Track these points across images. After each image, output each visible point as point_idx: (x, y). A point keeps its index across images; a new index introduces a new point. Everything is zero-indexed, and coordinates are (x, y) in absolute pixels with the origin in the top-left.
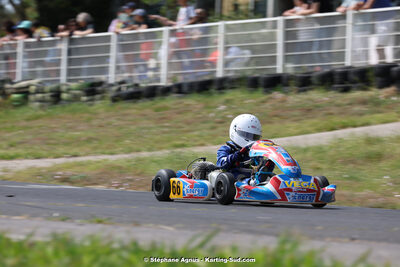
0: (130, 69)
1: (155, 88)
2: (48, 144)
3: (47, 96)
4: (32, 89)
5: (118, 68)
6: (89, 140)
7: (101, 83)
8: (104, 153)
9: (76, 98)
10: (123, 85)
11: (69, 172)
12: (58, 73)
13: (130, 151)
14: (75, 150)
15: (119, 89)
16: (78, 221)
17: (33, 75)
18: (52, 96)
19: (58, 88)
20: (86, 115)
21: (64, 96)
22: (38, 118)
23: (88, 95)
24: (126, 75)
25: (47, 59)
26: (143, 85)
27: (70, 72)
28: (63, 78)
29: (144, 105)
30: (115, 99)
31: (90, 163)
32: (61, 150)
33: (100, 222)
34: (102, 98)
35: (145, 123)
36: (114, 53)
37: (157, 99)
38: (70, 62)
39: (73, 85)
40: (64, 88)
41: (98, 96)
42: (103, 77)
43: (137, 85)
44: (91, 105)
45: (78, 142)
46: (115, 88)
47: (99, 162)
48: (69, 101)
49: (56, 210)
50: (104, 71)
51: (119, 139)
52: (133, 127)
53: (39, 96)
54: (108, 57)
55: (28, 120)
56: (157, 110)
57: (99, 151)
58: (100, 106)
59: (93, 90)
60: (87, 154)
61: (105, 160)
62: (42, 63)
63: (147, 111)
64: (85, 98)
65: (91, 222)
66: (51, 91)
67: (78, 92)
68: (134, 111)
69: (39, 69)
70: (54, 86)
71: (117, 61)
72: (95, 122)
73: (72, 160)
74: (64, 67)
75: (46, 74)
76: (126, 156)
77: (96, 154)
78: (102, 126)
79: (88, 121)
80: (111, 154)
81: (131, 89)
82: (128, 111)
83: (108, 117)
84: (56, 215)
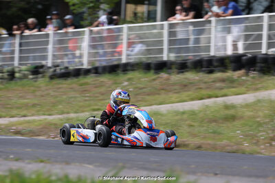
6: (34, 105)
7: (42, 66)
8: (44, 115)
9: (25, 77)
11: (20, 127)
13: (63, 113)
15: (55, 71)
16: (27, 161)
18: (8, 75)
19: (13, 69)
20: (32, 88)
21: (17, 75)
23: (33, 75)
26: (71, 68)
27: (21, 59)
28: (16, 63)
29: (72, 82)
31: (34, 121)
32: (15, 112)
33: (42, 162)
34: (43, 77)
38: (21, 51)
39: (23, 68)
40: (17, 70)
41: (40, 75)
42: (44, 62)
43: (67, 68)
44: (36, 81)
46: (52, 70)
47: (40, 121)
48: (20, 79)
50: (45, 58)
51: (54, 104)
52: (64, 97)
54: (47, 48)
56: (81, 85)
58: (42, 82)
60: (33, 115)
61: (46, 119)
64: (31, 77)
65: (36, 162)
66: (8, 72)
67: (26, 72)
68: (65, 86)
72: (38, 93)
73: (22, 119)
74: (17, 55)
76: (60, 116)
77: (39, 115)
78: (42, 96)
79: (34, 92)
80: (50, 115)
81: (63, 71)
82: (61, 86)
83: (47, 90)
84: (12, 157)
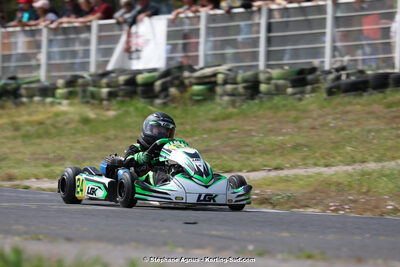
0: (351, 50)
1: (386, 76)
2: (243, 153)
3: (240, 88)
4: (220, 78)
5: (334, 49)
10: (343, 72)
12: (255, 56)
14: (278, 161)
17: (222, 59)
22: (228, 117)
24: (347, 58)
25: (240, 38)
30: (331, 92)
35: (372, 124)
36: (329, 29)
37: (388, 91)
45: (281, 149)
49: (251, 242)
53: (229, 87)
55: (214, 120)
57: (311, 161)
59: (302, 79)
62: (233, 44)
63: (376, 107)
69: (229, 51)
70: (249, 73)
71: (334, 41)
75: (237, 57)
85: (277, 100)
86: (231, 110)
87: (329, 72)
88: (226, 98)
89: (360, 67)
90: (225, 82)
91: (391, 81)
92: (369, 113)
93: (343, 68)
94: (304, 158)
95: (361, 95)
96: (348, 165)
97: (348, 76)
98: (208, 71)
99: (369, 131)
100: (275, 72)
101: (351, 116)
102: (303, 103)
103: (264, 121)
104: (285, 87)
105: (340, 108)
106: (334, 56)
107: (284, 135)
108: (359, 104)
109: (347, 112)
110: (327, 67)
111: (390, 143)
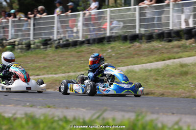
1: (76, 41)
3: (24, 46)
4: (17, 43)
5: (58, 32)
6: (45, 67)
7: (50, 40)
8: (52, 74)
9: (38, 47)
12: (29, 35)
13: (65, 72)
14: (38, 73)
15: (59, 42)
16: (38, 107)
18: (26, 46)
19: (30, 42)
20: (43, 55)
21: (32, 46)
22: (19, 57)
25: (24, 28)
26: (71, 40)
27: (34, 34)
28: (31, 37)
29: (71, 50)
30: (57, 48)
31: (45, 79)
33: (49, 107)
35: (72, 59)
36: (56, 25)
37: (77, 47)
38: (34, 29)
40: (32, 42)
41: (49, 46)
42: (51, 37)
43: (68, 40)
44: (46, 50)
45: (39, 68)
46: (57, 42)
47: (49, 78)
48: (34, 48)
49: (28, 102)
50: (52, 33)
51: (59, 67)
52: (66, 61)
53: (20, 46)
54: (54, 27)
56: (78, 52)
57: (49, 73)
58: (50, 50)
59: (46, 43)
60: (44, 74)
61: (52, 77)
62: (21, 30)
63: (73, 53)
64: (42, 47)
65: (45, 107)
66: (26, 44)
67: (39, 44)
68: (67, 53)
69: (20, 33)
70: (27, 41)
71: (58, 29)
72: (47, 59)
73: (36, 77)
74: (32, 32)
75: (23, 35)
77: (48, 74)
78: (51, 61)
79: (44, 58)
80: (56, 74)
81: (65, 42)
82: (63, 53)
83: (53, 56)
84: (28, 104)
85: (37, 50)
86: (21, 54)
87: (56, 40)
88: (19, 50)
89: (67, 38)
90: (19, 45)
91: (78, 43)
92: (71, 55)
93: (61, 39)
94: (47, 71)
95: (67, 49)
96: (63, 74)
97: (63, 41)
98: (12, 40)
99: (71, 61)
100: (37, 41)
101: (64, 56)
102: (47, 51)
103: (33, 58)
104: (40, 46)
105: (60, 53)
106: (57, 35)
107: (40, 63)
108: (66, 52)
109: (63, 55)
110: (55, 38)
111: (78, 66)
